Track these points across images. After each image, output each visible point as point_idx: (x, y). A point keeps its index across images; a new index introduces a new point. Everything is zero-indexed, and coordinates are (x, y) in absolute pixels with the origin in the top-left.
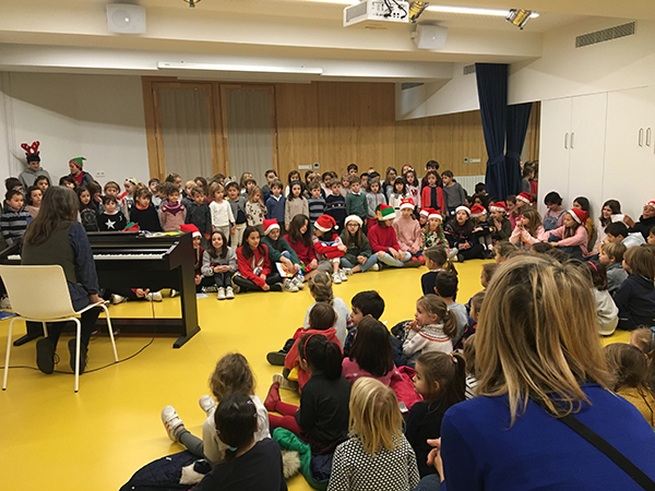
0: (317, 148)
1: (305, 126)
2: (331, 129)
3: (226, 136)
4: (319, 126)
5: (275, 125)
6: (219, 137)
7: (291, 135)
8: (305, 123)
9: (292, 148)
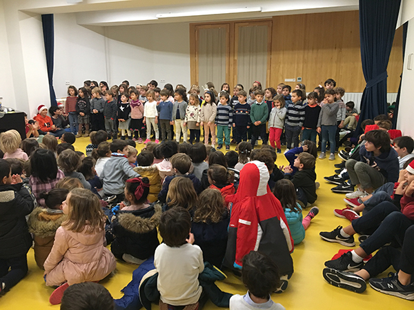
0: (301, 65)
1: (293, 50)
2: (315, 51)
3: (236, 58)
4: (304, 49)
5: (271, 49)
6: (232, 59)
7: (281, 56)
8: (293, 47)
9: (281, 66)
